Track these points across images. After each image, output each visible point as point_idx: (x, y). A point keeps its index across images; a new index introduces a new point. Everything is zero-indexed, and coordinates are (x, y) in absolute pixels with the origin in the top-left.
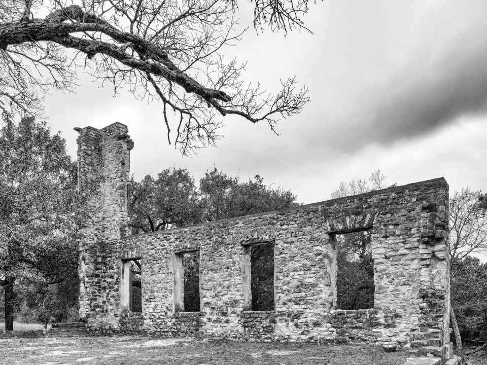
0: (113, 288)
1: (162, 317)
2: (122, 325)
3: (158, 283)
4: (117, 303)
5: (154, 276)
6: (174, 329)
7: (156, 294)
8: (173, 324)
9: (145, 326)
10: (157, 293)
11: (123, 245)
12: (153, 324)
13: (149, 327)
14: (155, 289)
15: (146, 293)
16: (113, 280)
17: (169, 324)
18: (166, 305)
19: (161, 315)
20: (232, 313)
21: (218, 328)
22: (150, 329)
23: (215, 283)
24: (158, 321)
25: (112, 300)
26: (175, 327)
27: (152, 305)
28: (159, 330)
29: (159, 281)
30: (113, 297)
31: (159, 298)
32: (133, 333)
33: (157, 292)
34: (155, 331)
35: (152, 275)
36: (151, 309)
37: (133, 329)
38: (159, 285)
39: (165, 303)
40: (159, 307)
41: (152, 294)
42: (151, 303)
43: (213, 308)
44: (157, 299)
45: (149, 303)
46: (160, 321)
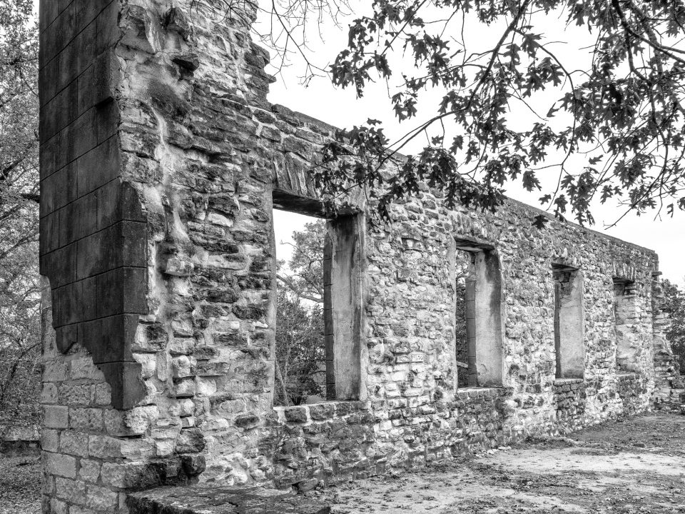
0: (234, 300)
1: (426, 408)
2: (276, 461)
3: (418, 308)
4: (257, 367)
5: (403, 287)
6: (458, 436)
7: (412, 340)
8: (455, 425)
9: (379, 444)
10: (416, 339)
11: (283, 136)
12: (406, 433)
13: (390, 445)
14: (410, 324)
15: (381, 335)
16: (234, 264)
17: (445, 424)
18: (438, 373)
19: (424, 404)
20: (546, 386)
21: (529, 419)
22: (394, 451)
23: (525, 325)
24: (417, 420)
25: (227, 354)
26: (460, 431)
27: (400, 374)
28: (422, 448)
29: (423, 304)
30: (232, 339)
31: (421, 355)
32: (335, 479)
33: (417, 333)
34: (411, 455)
35: (400, 281)
36: (394, 386)
37: (335, 463)
38: (421, 315)
39: (434, 369)
40: (418, 381)
41: (403, 339)
42: (397, 367)
43: (523, 377)
44: (416, 356)
45: (390, 369)
46: (423, 420)
